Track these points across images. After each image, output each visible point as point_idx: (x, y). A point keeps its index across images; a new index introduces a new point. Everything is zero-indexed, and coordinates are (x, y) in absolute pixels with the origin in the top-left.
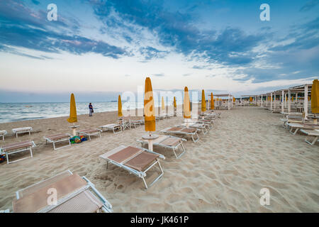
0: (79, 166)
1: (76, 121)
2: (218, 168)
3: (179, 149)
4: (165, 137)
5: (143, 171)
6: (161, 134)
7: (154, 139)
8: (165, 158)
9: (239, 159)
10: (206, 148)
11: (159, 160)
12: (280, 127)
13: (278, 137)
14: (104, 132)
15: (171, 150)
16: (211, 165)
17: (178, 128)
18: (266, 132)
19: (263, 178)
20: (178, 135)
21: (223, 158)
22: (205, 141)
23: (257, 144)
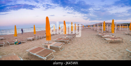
0: (18, 53)
1: (17, 36)
2: (78, 53)
3: (62, 47)
4: (56, 43)
5: (45, 57)
6: (54, 41)
7: (50, 44)
8: (55, 51)
9: (85, 48)
10: (73, 46)
11: (52, 52)
12: (97, 35)
13: (96, 39)
14: (27, 40)
15: (58, 48)
16: (75, 52)
17: (61, 38)
18: (93, 38)
19: (92, 53)
20: (61, 41)
21: (79, 49)
22: (73, 43)
23: (90, 42)
